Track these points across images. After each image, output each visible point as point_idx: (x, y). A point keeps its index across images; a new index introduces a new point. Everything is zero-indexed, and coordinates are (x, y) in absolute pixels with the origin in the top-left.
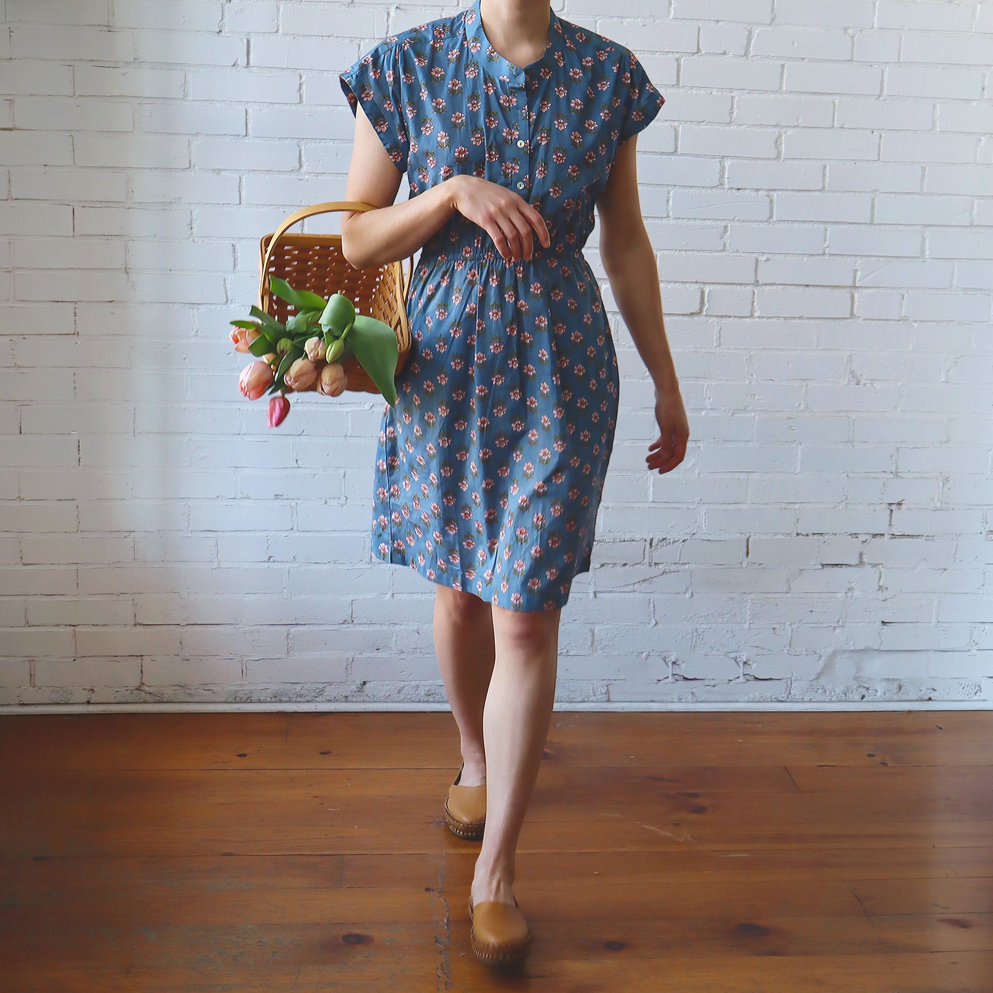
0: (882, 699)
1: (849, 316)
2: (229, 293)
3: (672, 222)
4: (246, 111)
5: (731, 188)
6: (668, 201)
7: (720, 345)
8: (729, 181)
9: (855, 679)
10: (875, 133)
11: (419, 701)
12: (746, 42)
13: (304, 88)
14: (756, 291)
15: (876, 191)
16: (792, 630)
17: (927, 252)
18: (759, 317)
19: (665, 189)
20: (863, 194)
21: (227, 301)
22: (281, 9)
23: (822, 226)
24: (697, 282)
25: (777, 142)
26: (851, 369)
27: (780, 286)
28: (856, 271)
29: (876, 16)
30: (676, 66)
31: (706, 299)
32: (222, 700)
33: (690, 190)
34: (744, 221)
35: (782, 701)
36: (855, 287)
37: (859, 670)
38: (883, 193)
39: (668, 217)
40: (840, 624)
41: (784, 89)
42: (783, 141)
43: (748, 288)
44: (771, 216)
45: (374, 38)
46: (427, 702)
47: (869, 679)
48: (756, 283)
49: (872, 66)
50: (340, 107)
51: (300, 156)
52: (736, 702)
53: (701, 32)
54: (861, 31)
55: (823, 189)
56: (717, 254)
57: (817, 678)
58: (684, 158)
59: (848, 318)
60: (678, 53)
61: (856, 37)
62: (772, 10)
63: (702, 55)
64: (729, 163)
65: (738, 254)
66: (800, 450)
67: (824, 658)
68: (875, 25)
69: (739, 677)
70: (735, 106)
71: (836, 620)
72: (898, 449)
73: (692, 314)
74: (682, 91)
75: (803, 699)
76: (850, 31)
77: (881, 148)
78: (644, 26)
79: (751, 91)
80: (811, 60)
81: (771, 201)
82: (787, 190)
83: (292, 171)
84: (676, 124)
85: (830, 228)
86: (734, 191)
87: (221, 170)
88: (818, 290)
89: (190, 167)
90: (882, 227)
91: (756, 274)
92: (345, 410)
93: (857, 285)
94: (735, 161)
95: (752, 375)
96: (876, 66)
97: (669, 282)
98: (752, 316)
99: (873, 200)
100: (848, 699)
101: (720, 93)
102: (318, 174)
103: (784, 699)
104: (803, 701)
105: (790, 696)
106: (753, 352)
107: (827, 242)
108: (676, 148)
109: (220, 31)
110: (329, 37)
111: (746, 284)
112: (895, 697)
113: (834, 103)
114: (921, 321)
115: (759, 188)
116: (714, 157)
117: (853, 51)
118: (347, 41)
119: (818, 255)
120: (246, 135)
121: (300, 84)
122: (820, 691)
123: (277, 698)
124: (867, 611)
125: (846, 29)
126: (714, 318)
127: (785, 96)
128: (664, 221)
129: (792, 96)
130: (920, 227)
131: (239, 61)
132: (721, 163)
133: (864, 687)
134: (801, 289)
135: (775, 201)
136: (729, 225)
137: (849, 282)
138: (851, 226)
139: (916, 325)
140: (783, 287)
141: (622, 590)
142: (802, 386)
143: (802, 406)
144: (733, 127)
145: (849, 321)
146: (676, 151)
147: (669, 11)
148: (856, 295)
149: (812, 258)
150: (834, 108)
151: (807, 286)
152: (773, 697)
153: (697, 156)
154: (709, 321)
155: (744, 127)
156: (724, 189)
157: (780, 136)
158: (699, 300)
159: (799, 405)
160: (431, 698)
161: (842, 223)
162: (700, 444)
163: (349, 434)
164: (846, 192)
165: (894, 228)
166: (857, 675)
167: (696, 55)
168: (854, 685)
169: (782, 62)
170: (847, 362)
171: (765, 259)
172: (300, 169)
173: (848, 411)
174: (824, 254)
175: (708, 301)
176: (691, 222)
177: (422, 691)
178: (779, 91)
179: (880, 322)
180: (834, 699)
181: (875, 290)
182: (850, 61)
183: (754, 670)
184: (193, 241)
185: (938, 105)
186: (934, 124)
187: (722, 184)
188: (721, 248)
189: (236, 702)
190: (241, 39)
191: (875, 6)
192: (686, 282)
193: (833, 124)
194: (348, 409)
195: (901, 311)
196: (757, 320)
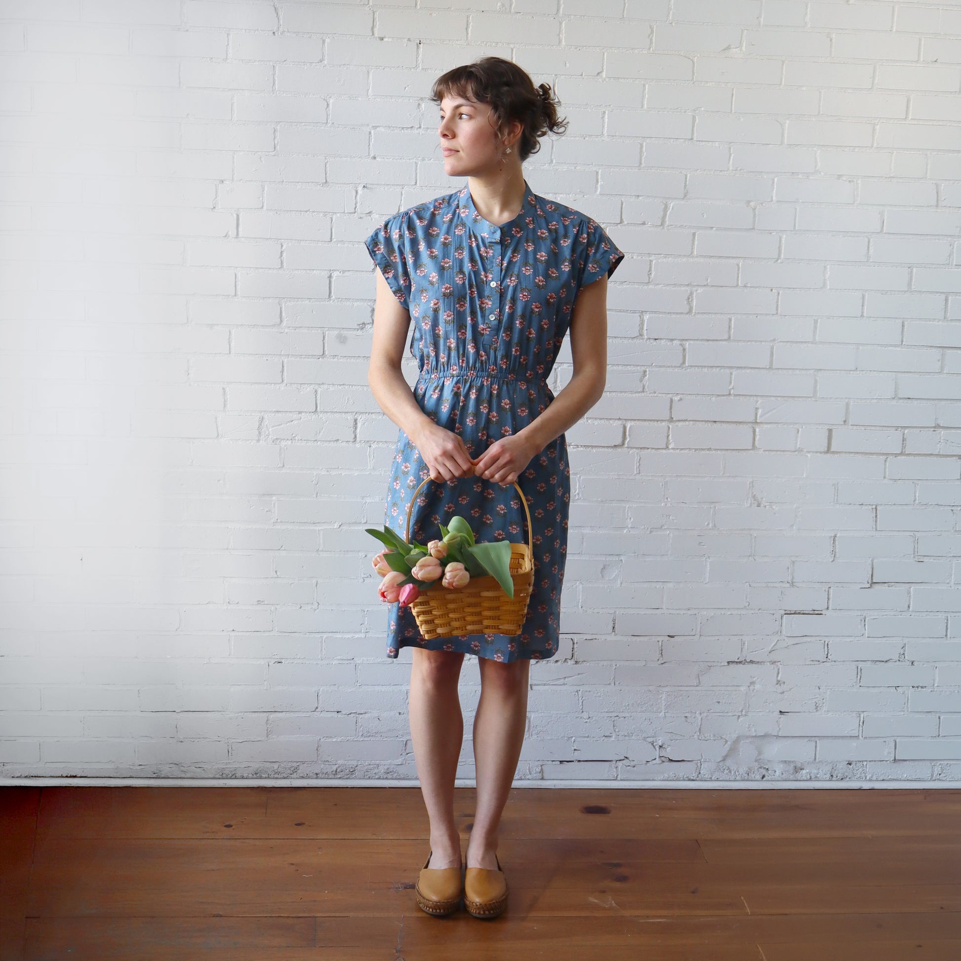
0: (780, 779)
1: (751, 448)
2: (220, 429)
4: (236, 275)
5: (649, 339)
7: (639, 473)
8: (647, 333)
9: (756, 761)
10: (773, 291)
11: (379, 778)
12: (662, 214)
13: (284, 255)
14: (670, 426)
15: (774, 340)
16: (701, 719)
17: (819, 393)
18: (673, 449)
20: (763, 343)
21: (218, 436)
22: (266, 189)
23: (728, 371)
24: (619, 419)
25: (689, 299)
26: (753, 493)
27: (691, 422)
28: (757, 409)
29: (775, 191)
31: (627, 433)
32: (211, 776)
33: (614, 340)
34: (660, 367)
35: (693, 780)
36: (756, 422)
37: (760, 753)
38: (780, 342)
40: (744, 713)
41: (695, 253)
42: (694, 298)
43: (663, 424)
44: (684, 362)
45: (344, 213)
46: (387, 778)
47: (768, 761)
48: (671, 420)
49: (771, 233)
50: (315, 271)
51: (281, 312)
52: (653, 780)
53: (624, 205)
54: (762, 204)
55: (729, 339)
56: (637, 395)
57: (724, 760)
59: (750, 450)
61: (757, 209)
62: (685, 186)
63: (625, 225)
64: (648, 317)
65: (655, 395)
66: (708, 563)
67: (729, 743)
68: (774, 198)
69: (655, 759)
70: (653, 268)
71: (740, 710)
72: (793, 562)
73: (615, 446)
75: (711, 778)
76: (752, 204)
77: (779, 303)
78: (575, 200)
79: (666, 255)
80: (718, 229)
81: (684, 350)
82: (698, 340)
83: (274, 325)
85: (735, 372)
86: (652, 341)
87: (214, 325)
88: (724, 425)
89: (187, 322)
90: (780, 371)
91: (671, 412)
92: (317, 528)
93: (758, 421)
94: (653, 315)
95: (667, 499)
96: (774, 234)
97: (596, 419)
98: (667, 447)
99: (772, 348)
100: (750, 778)
101: (640, 258)
102: (295, 328)
103: (694, 778)
104: (711, 780)
105: (700, 776)
106: (667, 479)
107: (732, 385)
109: (214, 208)
110: (306, 211)
111: (663, 421)
112: (792, 777)
113: (738, 265)
115: (673, 338)
116: (634, 312)
117: (754, 221)
118: (321, 215)
119: (724, 395)
120: (235, 295)
121: (282, 252)
122: (726, 771)
123: (257, 775)
124: (767, 702)
125: (749, 202)
126: (635, 450)
127: (696, 259)
129: (702, 260)
130: (812, 372)
131: (230, 233)
132: (640, 316)
133: (764, 768)
134: (710, 425)
135: (687, 350)
136: (647, 370)
137: (752, 419)
138: (753, 371)
139: (809, 455)
140: (694, 422)
141: (554, 683)
142: (711, 508)
143: (710, 525)
144: (650, 287)
145: (751, 451)
147: (596, 188)
148: (757, 430)
149: (719, 398)
150: (738, 270)
151: (715, 422)
152: (685, 776)
153: (620, 311)
154: (631, 452)
155: (661, 286)
156: (643, 339)
157: (691, 293)
158: (621, 434)
159: (708, 524)
160: (389, 776)
161: (745, 368)
162: (622, 558)
163: (321, 549)
164: (749, 341)
165: (790, 372)
166: (758, 758)
167: (619, 225)
168: (756, 765)
169: (693, 231)
170: (750, 487)
171: (678, 398)
172: (280, 323)
173: (750, 530)
174: (730, 394)
175: (629, 435)
176: (615, 368)
177: (382, 770)
178: (691, 255)
179: (778, 453)
180: (738, 778)
181: (775, 425)
182: (752, 229)
183: (669, 753)
184: (190, 385)
185: (828, 267)
186: (825, 283)
187: (641, 335)
188: (641, 390)
189: (223, 778)
190: (232, 214)
191: (773, 183)
192: (610, 419)
193: (738, 284)
194: (320, 528)
195: (796, 443)
196: (672, 451)
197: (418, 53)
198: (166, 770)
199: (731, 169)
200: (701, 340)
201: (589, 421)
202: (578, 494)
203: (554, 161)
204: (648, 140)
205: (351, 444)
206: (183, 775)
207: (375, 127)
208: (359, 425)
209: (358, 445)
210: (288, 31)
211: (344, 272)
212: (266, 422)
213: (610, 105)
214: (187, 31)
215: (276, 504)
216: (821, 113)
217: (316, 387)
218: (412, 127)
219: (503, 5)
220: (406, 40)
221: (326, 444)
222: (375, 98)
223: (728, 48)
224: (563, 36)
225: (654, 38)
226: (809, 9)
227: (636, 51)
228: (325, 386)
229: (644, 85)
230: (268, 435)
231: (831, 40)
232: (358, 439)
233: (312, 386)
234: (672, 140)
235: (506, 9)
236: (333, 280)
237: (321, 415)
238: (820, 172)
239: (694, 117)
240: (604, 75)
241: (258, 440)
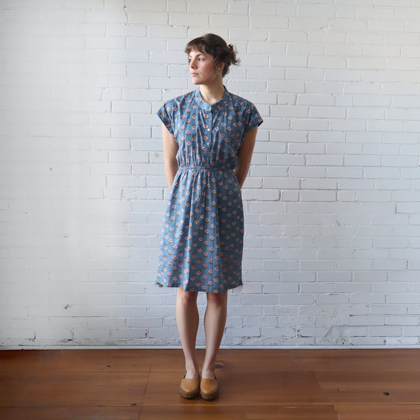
0: (350, 344)
1: (335, 200)
2: (105, 195)
3: (268, 166)
4: (110, 128)
5: (290, 154)
6: (266, 159)
7: (287, 212)
8: (289, 151)
9: (340, 337)
10: (344, 132)
11: (176, 345)
12: (295, 99)
13: (131, 119)
14: (300, 192)
15: (345, 154)
16: (316, 318)
17: (365, 176)
18: (301, 201)
19: (265, 154)
20: (340, 155)
21: (104, 198)
22: (123, 91)
23: (325, 167)
24: (278, 189)
25: (307, 136)
26: (336, 220)
28: (338, 184)
29: (344, 89)
30: (269, 109)
31: (281, 195)
32: (103, 344)
33: (275, 154)
34: (295, 166)
35: (312, 345)
37: (341, 333)
38: (347, 154)
39: (267, 164)
40: (334, 316)
41: (310, 116)
42: (309, 136)
44: (305, 164)
45: (157, 101)
46: (179, 345)
47: (345, 337)
48: (300, 189)
49: (342, 107)
50: (145, 126)
51: (130, 144)
52: (295, 345)
53: (278, 96)
54: (338, 95)
55: (325, 153)
56: (285, 178)
57: (326, 336)
58: (273, 142)
59: (335, 201)
60: (269, 104)
61: (336, 97)
62: (305, 87)
63: (279, 105)
64: (289, 144)
65: (293, 178)
66: (318, 251)
67: (328, 329)
68: (343, 92)
69: (296, 336)
70: (291, 123)
71: (332, 315)
72: (355, 250)
73: (276, 200)
74: (271, 118)
75: (320, 344)
76: (334, 95)
77: (347, 138)
79: (297, 118)
80: (319, 106)
81: (305, 158)
82: (311, 154)
83: (127, 150)
84: (269, 130)
85: (328, 168)
86: (291, 155)
87: (101, 150)
88: (324, 191)
89: (90, 149)
90: (347, 167)
91: (300, 185)
92: (147, 237)
93: (338, 189)
94: (292, 143)
95: (299, 223)
96: (344, 108)
97: (267, 189)
98: (299, 201)
99: (344, 157)
100: (337, 344)
101: (285, 119)
102: (137, 151)
104: (320, 345)
105: (315, 343)
106: (299, 214)
107: (327, 173)
108: (269, 139)
109: (101, 99)
110: (141, 101)
111: (296, 189)
113: (328, 121)
114: (363, 202)
115: (301, 153)
116: (283, 142)
117: (335, 102)
118: (147, 102)
119: (323, 178)
120: (110, 137)
121: (130, 118)
122: (327, 341)
124: (344, 311)
125: (332, 94)
126: (284, 202)
127: (310, 119)
128: (265, 166)
129: (313, 119)
130: (361, 167)
131: (108, 110)
132: (286, 144)
133: (343, 340)
134: (317, 191)
135: (307, 158)
136: (290, 167)
137: (335, 188)
138: (336, 167)
139: (361, 203)
142: (318, 227)
143: (318, 234)
144: (290, 131)
145: (336, 202)
146: (269, 140)
147: (266, 89)
148: (338, 193)
149: (321, 179)
150: (328, 124)
151: (320, 189)
152: (309, 344)
153: (277, 142)
154: (283, 203)
155: (295, 131)
156: (287, 154)
157: (308, 134)
158: (278, 195)
159: (317, 234)
161: (332, 166)
162: (280, 249)
163: (149, 246)
164: (334, 154)
165: (352, 167)
166: (341, 335)
167: (276, 105)
168: (340, 339)
169: (308, 107)
170: (335, 218)
171: (303, 179)
172: (130, 149)
173: (336, 236)
174: (326, 177)
175: (282, 196)
176: (275, 166)
177: (177, 341)
178: (308, 117)
179: (347, 203)
180: (332, 344)
181: (345, 191)
182: (334, 106)
183: (302, 333)
184: (91, 176)
185: (368, 122)
186: (366, 129)
187: (287, 152)
188: (287, 176)
189: (108, 346)
190: (108, 102)
191: (343, 86)
192: (274, 189)
193: (328, 129)
194: (148, 237)
195: (355, 198)
196: (301, 202)
197: (188, 32)
198: (83, 342)
199: (324, 80)
200: (313, 154)
201: (265, 190)
202: (260, 221)
203: (247, 78)
204: (288, 68)
205: (161, 201)
206: (90, 344)
207: (170, 64)
208: (165, 192)
209: (164, 201)
210: (132, 24)
211: (157, 126)
212: (125, 191)
213: (271, 53)
214: (88, 24)
215: (129, 227)
216: (363, 55)
217: (146, 176)
218: (186, 64)
219: (224, 11)
220: (182, 26)
221: (150, 201)
222: (169, 52)
223: (322, 28)
224: (250, 24)
225: (290, 24)
226: (357, 11)
227: (282, 30)
228: (150, 176)
229: (286, 44)
230: (126, 197)
231: (367, 24)
232: (164, 199)
233: (144, 176)
234: (299, 68)
235: (225, 12)
236: (152, 130)
237: (148, 188)
238: (363, 81)
239: (308, 58)
240: (268, 40)
241: (121, 199)
